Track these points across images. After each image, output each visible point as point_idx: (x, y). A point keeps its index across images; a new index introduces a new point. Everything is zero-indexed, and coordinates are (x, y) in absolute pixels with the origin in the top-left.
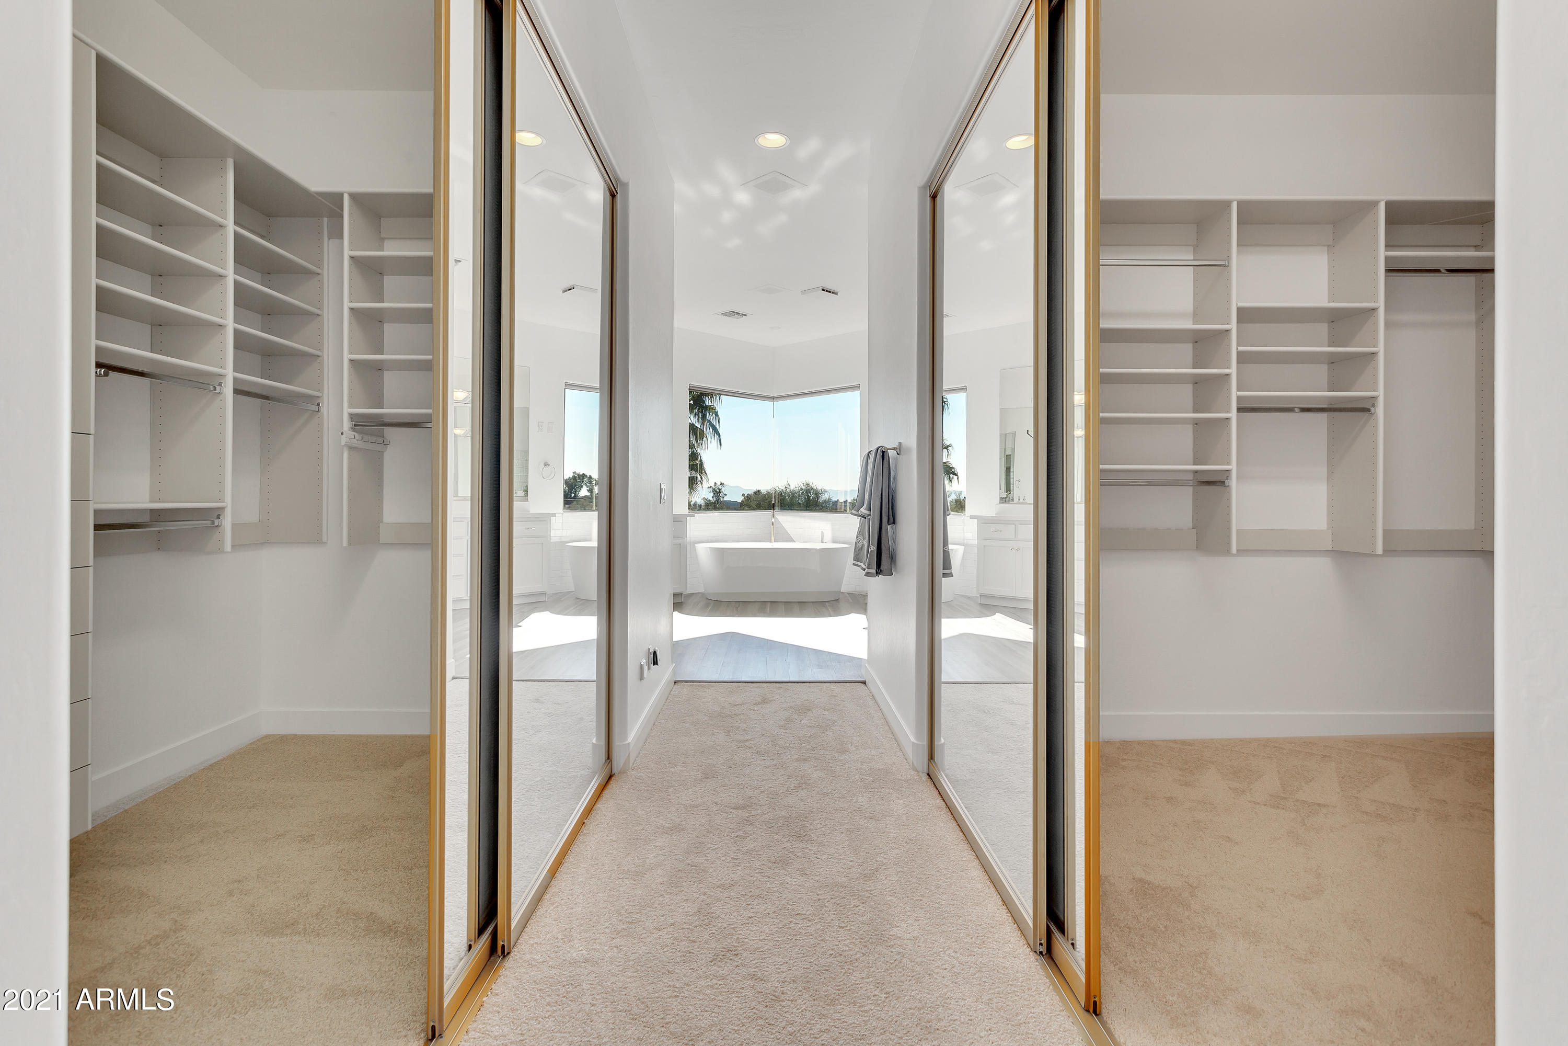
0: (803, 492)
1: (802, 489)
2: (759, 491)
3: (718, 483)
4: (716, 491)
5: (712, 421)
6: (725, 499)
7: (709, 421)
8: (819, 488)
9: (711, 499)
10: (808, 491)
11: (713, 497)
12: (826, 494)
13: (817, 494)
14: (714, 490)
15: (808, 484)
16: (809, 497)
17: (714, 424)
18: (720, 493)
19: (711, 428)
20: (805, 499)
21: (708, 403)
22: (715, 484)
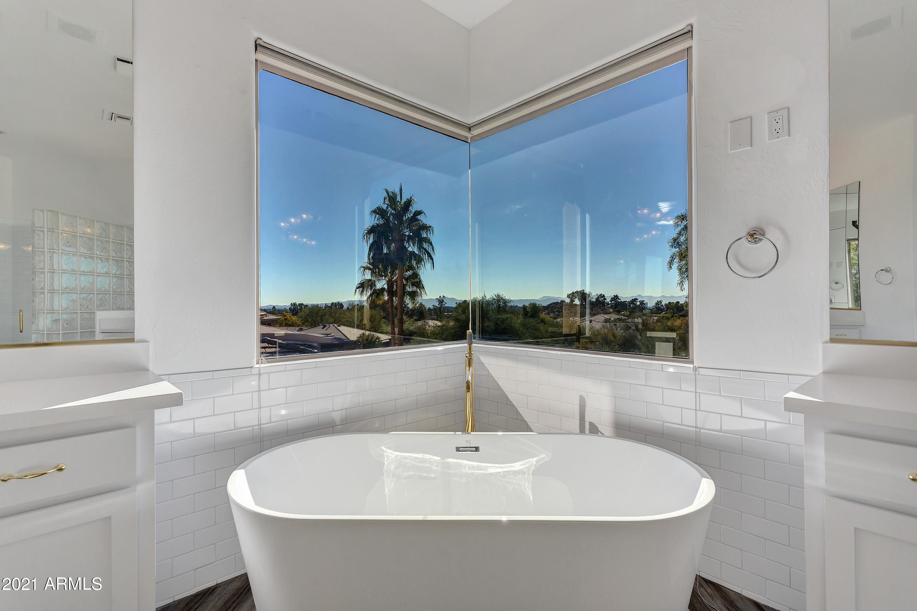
0: (495, 302)
1: (494, 299)
2: (466, 301)
3: (442, 297)
4: (440, 301)
5: (427, 249)
6: (446, 306)
7: (425, 249)
8: (507, 298)
9: (438, 306)
10: (499, 301)
11: (438, 304)
12: (512, 303)
13: (505, 302)
14: (439, 300)
15: (499, 296)
16: (499, 305)
17: (429, 251)
18: (443, 302)
19: (426, 255)
20: (497, 306)
21: (424, 235)
22: (439, 297)
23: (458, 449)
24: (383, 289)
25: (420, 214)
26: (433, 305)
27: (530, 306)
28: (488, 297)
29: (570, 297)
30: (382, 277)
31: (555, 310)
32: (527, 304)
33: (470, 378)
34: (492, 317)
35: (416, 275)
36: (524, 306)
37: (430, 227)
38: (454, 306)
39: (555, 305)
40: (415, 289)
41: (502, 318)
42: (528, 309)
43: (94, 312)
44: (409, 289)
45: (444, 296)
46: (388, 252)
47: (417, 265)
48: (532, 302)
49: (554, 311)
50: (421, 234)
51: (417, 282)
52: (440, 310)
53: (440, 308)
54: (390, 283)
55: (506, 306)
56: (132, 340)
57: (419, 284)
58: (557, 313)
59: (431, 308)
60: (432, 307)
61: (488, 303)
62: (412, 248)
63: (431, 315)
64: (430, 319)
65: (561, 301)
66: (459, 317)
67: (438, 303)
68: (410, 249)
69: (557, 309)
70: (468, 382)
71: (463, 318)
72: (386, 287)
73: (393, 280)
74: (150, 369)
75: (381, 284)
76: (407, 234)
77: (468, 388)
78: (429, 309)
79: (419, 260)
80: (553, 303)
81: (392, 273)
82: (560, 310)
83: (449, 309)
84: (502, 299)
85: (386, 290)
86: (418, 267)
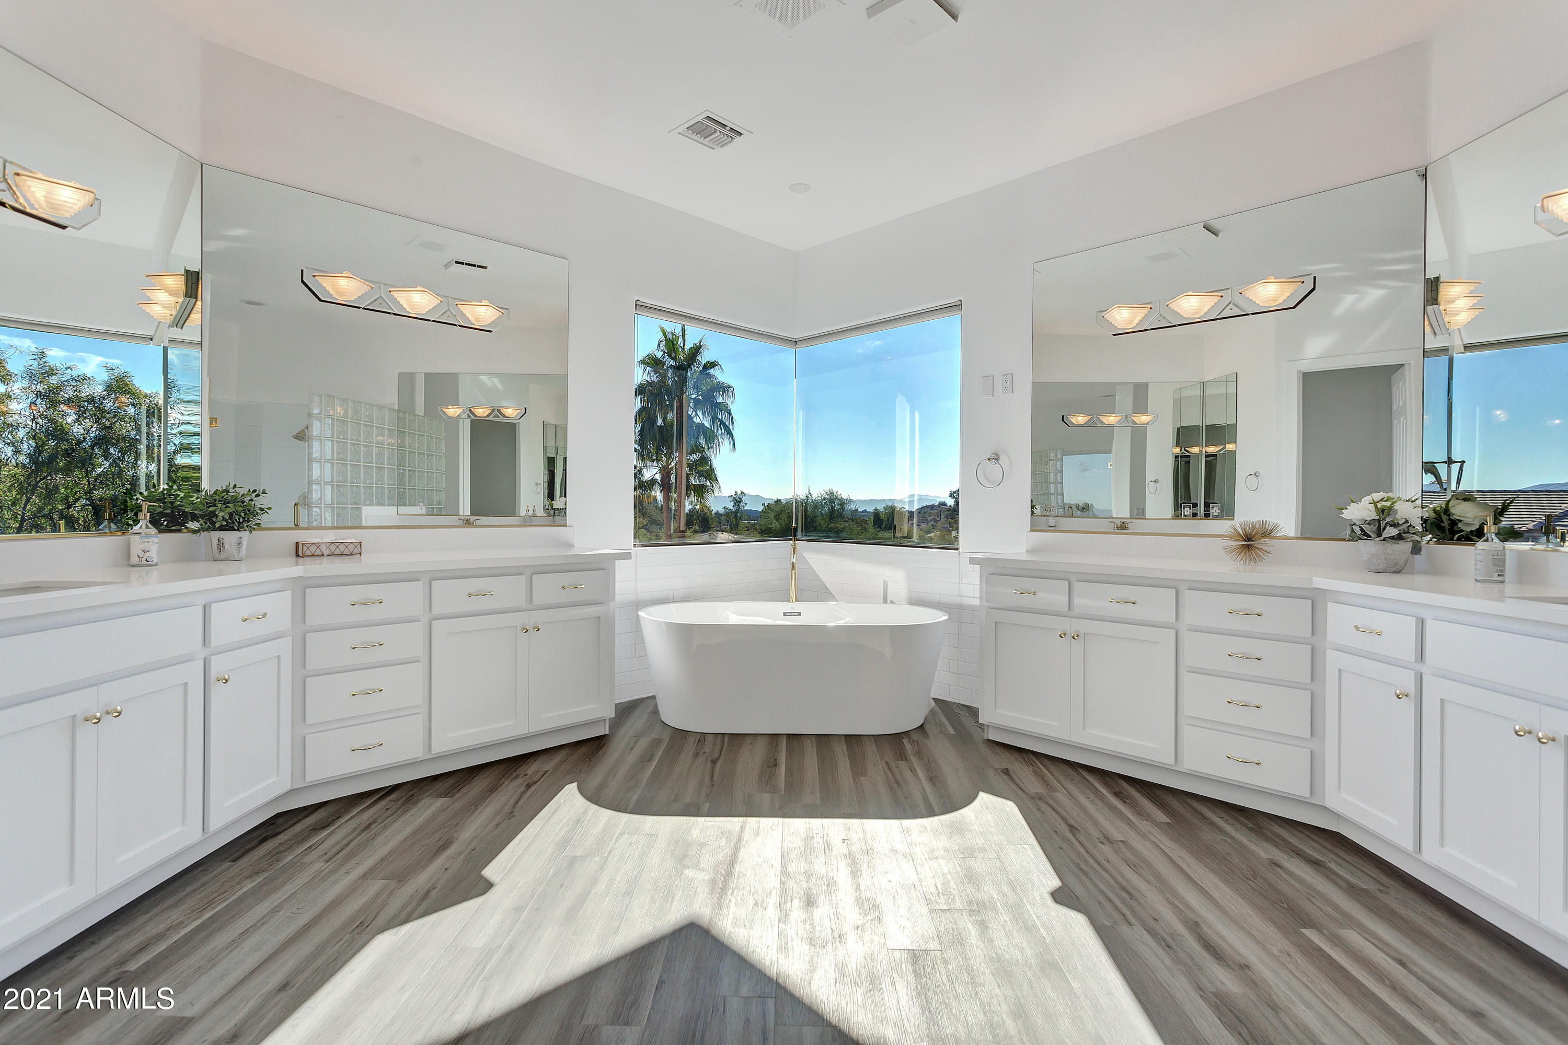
0: (826, 502)
1: (825, 499)
2: (779, 500)
3: (739, 493)
4: (737, 500)
5: (724, 420)
6: (745, 509)
7: (721, 421)
8: (845, 497)
9: (732, 508)
10: (831, 501)
11: (733, 506)
13: (842, 503)
14: (734, 499)
16: (833, 508)
17: (727, 424)
18: (740, 502)
19: (723, 429)
20: (829, 509)
21: (720, 399)
22: (736, 493)
23: (785, 614)
24: (653, 482)
25: (713, 367)
26: (724, 508)
27: (887, 511)
28: (815, 495)
29: (954, 497)
30: (653, 461)
31: (929, 518)
32: (881, 508)
33: (794, 561)
34: (821, 526)
35: (704, 460)
36: (876, 509)
37: (729, 386)
38: (760, 509)
39: (929, 509)
40: (703, 481)
41: (837, 528)
42: (882, 516)
43: (361, 508)
44: (695, 481)
45: (743, 491)
46: (663, 424)
47: (708, 444)
48: (890, 504)
49: (927, 520)
50: (714, 397)
51: (706, 471)
52: (736, 517)
53: (736, 512)
54: (666, 472)
55: (843, 508)
56: (566, 526)
57: (710, 475)
58: (933, 523)
59: (720, 513)
60: (721, 511)
61: (816, 505)
62: (701, 418)
63: (720, 523)
64: (717, 531)
65: (940, 502)
66: (770, 526)
67: (732, 503)
68: (697, 420)
69: (933, 517)
70: (793, 563)
71: (776, 527)
72: (658, 477)
73: (670, 467)
74: (576, 545)
75: (651, 472)
76: (693, 396)
77: (793, 568)
78: (717, 513)
79: (711, 437)
80: (926, 506)
81: (669, 456)
82: (938, 519)
83: (751, 514)
84: (837, 498)
85: (659, 483)
86: (709, 448)
